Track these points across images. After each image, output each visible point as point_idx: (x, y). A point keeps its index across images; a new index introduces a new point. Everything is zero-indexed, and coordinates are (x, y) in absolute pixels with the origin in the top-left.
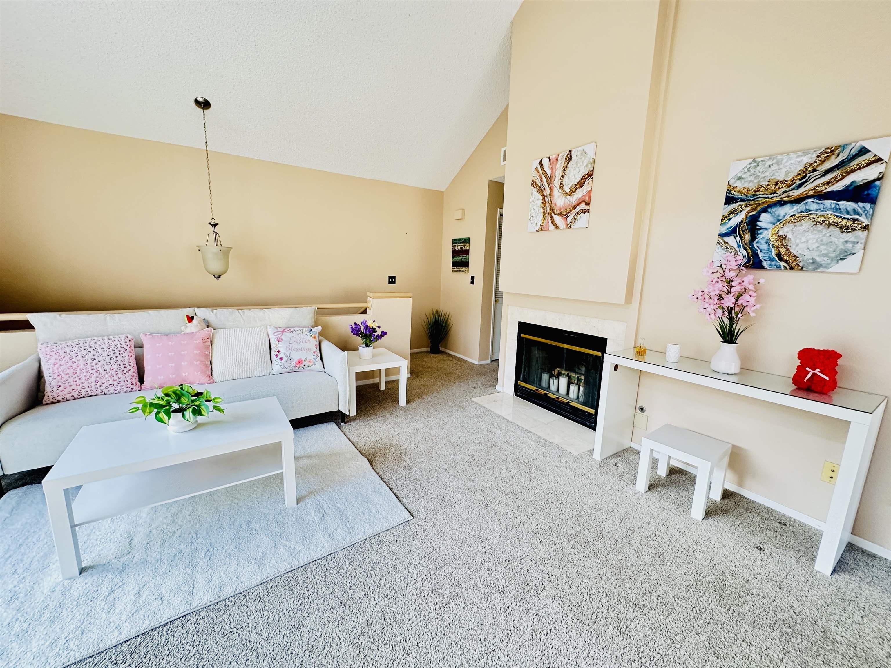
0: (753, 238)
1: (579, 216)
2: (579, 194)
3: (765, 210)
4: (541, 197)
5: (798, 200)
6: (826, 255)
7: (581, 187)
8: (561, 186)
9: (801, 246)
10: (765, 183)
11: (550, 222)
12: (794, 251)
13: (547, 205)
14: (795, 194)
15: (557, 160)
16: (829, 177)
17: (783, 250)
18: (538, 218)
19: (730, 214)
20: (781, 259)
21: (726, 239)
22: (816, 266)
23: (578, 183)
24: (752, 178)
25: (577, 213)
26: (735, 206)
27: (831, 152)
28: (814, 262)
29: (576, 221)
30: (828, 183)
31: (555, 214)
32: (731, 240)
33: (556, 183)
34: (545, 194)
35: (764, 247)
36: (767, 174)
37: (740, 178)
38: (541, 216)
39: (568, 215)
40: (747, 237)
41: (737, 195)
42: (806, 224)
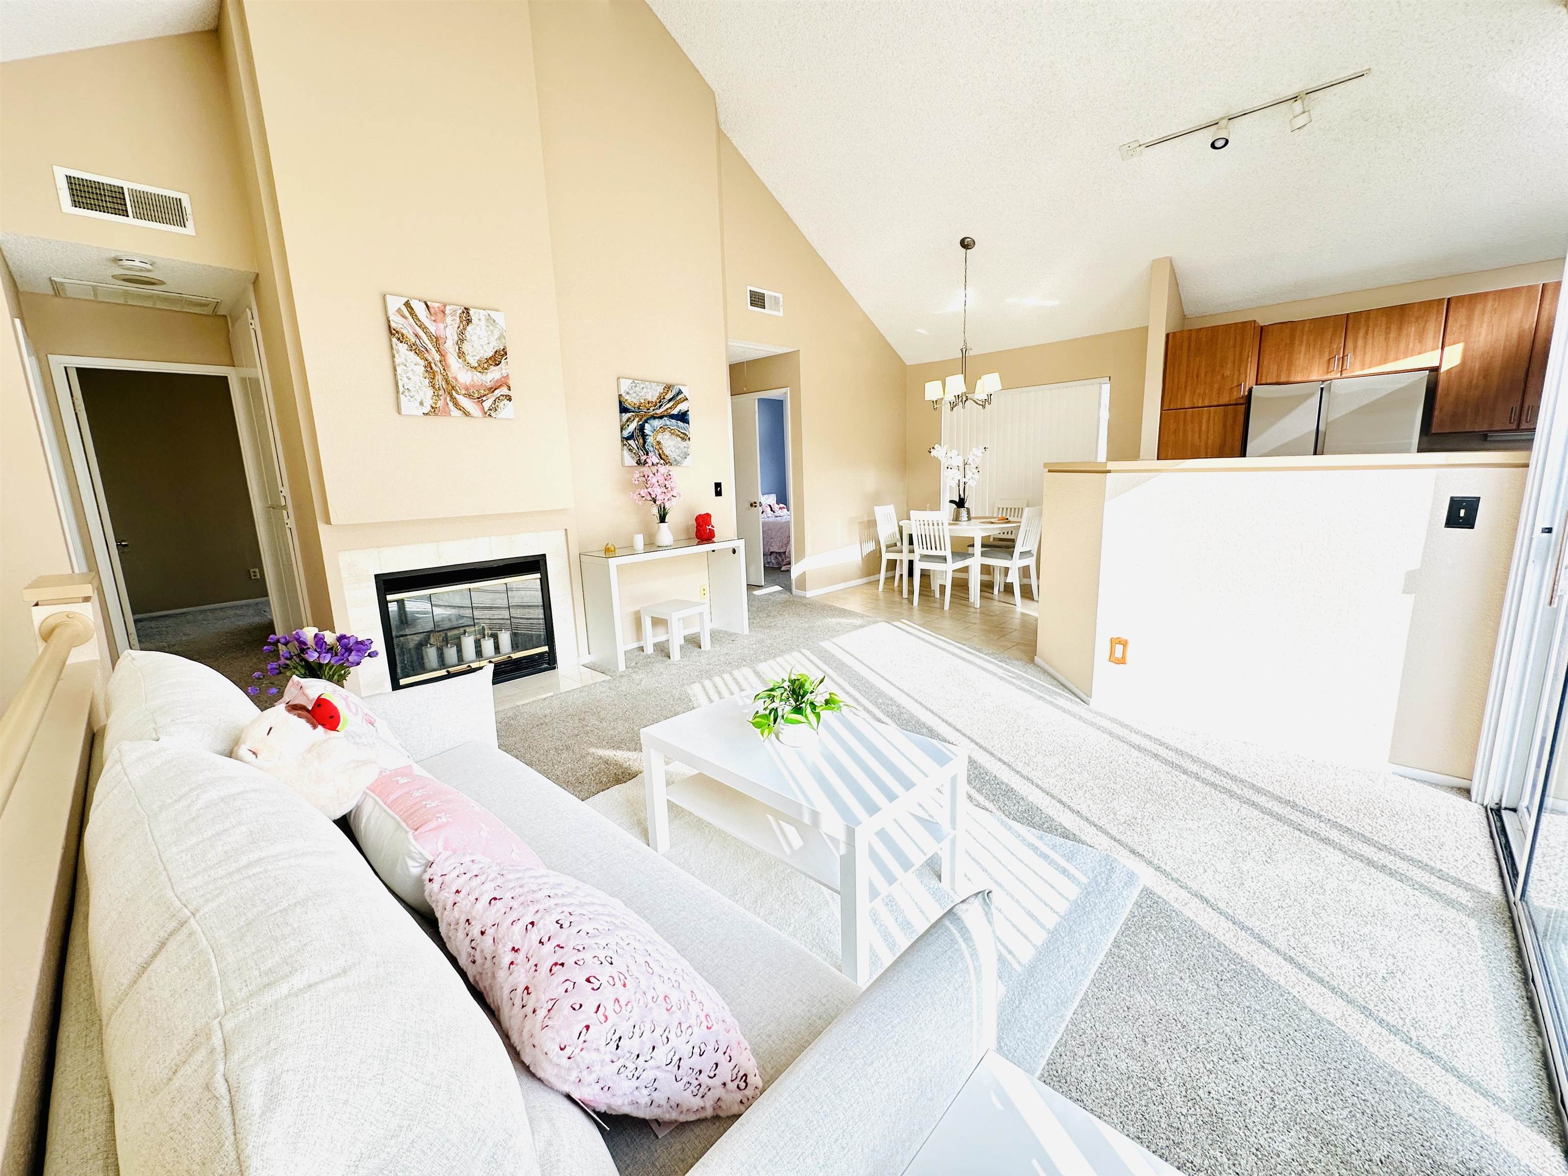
0: (645, 442)
1: (501, 405)
2: (494, 374)
3: (646, 421)
4: (423, 363)
5: (661, 417)
6: (679, 455)
7: (498, 365)
8: (461, 354)
9: (668, 449)
10: (643, 401)
11: (451, 404)
12: (666, 452)
13: (439, 377)
14: (658, 412)
15: (443, 312)
16: (671, 404)
17: (661, 452)
18: (421, 393)
19: (627, 421)
20: (661, 458)
21: (629, 441)
22: (677, 463)
23: (490, 358)
24: (634, 395)
25: (498, 398)
26: (629, 415)
27: (668, 388)
28: (675, 460)
29: (499, 409)
30: (671, 408)
31: (458, 393)
32: (631, 442)
33: (450, 347)
34: (430, 359)
35: (651, 449)
36: (642, 394)
37: (628, 393)
38: (430, 392)
39: (484, 398)
40: (641, 441)
41: (629, 407)
42: (667, 435)
